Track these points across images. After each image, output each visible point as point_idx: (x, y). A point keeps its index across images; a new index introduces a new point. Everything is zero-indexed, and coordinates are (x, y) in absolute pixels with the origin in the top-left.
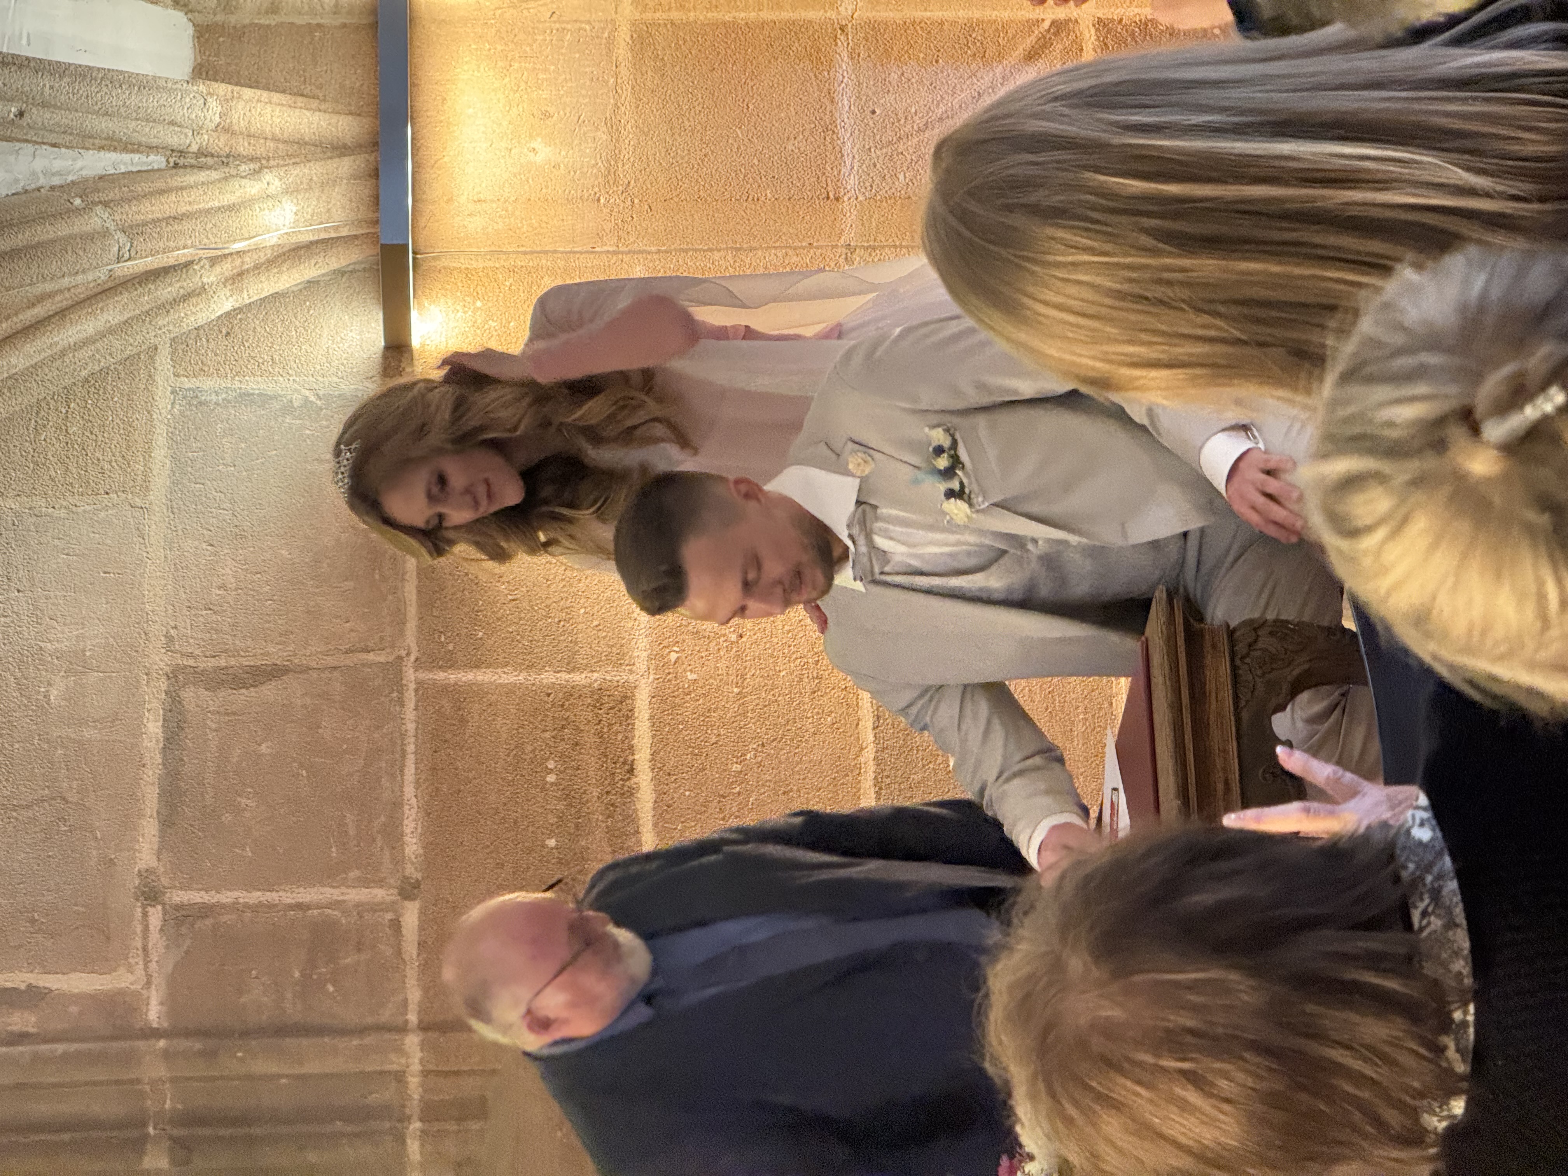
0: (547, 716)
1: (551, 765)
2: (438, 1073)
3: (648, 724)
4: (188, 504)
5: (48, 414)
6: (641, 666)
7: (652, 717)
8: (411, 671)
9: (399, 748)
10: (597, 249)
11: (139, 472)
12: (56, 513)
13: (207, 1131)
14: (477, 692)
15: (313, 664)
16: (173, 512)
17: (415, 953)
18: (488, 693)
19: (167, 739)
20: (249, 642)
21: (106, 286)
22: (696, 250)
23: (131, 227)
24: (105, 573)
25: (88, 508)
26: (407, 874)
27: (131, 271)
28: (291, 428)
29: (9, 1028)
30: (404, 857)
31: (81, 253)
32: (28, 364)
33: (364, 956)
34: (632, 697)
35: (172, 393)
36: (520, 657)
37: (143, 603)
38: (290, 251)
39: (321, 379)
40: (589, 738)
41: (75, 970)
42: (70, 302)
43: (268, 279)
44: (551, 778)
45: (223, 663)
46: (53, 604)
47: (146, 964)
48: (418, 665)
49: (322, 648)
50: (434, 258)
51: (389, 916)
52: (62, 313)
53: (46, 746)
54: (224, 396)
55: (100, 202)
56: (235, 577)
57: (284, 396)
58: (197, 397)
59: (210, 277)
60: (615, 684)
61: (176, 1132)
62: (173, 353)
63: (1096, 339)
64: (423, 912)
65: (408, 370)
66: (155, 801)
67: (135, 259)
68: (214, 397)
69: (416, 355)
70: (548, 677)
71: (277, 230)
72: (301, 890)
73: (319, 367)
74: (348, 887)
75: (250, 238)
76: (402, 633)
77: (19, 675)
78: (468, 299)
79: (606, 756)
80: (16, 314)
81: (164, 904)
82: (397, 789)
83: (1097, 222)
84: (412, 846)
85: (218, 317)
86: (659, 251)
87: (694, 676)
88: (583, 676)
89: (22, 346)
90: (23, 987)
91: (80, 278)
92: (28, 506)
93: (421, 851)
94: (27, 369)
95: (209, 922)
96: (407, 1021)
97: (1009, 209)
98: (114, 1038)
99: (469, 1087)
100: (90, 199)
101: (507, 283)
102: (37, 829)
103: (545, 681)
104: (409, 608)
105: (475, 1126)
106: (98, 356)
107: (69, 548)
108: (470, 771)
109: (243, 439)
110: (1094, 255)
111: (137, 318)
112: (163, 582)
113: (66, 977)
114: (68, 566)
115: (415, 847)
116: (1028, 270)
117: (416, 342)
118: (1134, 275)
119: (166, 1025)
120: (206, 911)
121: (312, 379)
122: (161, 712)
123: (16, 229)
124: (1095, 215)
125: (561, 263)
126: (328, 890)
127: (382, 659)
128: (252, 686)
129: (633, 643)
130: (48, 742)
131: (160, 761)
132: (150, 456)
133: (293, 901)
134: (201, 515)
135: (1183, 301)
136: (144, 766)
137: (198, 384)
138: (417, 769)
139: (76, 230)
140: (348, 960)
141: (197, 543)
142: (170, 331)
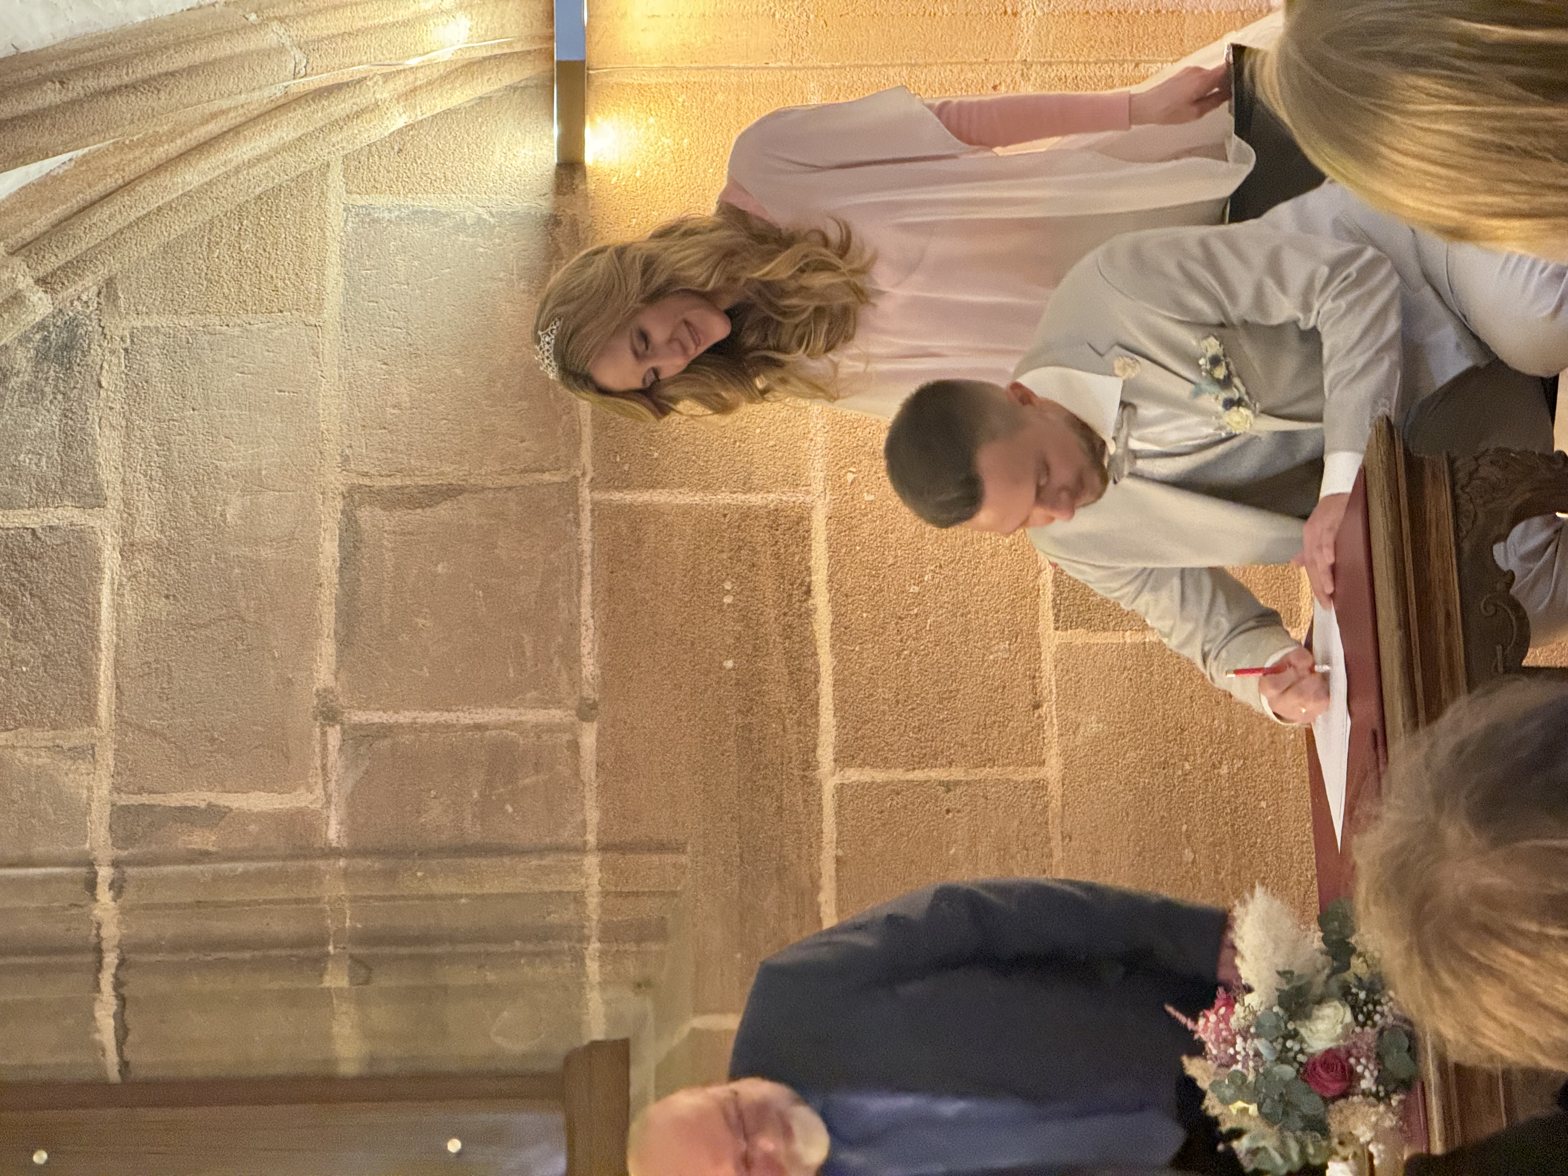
0: (723, 537)
1: (728, 586)
2: (619, 894)
3: (825, 545)
4: (362, 322)
5: (221, 231)
6: (818, 487)
7: (828, 539)
8: (587, 491)
9: (575, 569)
10: (771, 65)
11: (313, 291)
12: (229, 331)
13: (387, 950)
14: (653, 512)
15: (489, 484)
16: (347, 331)
17: (593, 774)
18: (663, 514)
19: (343, 559)
20: (425, 462)
21: (280, 102)
22: (870, 66)
23: (306, 43)
24: (280, 391)
25: (262, 326)
26: (584, 694)
27: (307, 88)
28: (464, 246)
29: (190, 847)
30: (581, 679)
31: (258, 70)
32: (202, 181)
33: (543, 777)
34: (809, 519)
35: (345, 210)
36: (697, 477)
37: (318, 422)
38: (464, 66)
39: (494, 196)
40: (766, 559)
41: (254, 789)
42: (243, 119)
43: (441, 95)
44: (728, 600)
45: (398, 482)
46: (228, 422)
47: (326, 782)
48: (594, 486)
49: (498, 468)
50: (606, 74)
51: (567, 737)
52: (235, 130)
53: (222, 566)
54: (397, 213)
55: (276, 18)
56: (410, 396)
57: (457, 213)
58: (369, 214)
59: (384, 93)
60: (792, 504)
61: (359, 951)
62: (345, 170)
63: (1454, 187)
64: (600, 734)
65: (581, 187)
66: (333, 621)
67: (311, 75)
68: (386, 215)
69: (589, 173)
70: (724, 498)
71: (452, 45)
72: (480, 710)
73: (491, 185)
74: (526, 708)
75: (425, 54)
76: (577, 453)
77: (195, 494)
78: (641, 116)
79: (783, 577)
80: (191, 131)
81: (342, 724)
82: (574, 610)
83: (1459, 69)
84: (589, 667)
85: (391, 134)
86: (833, 67)
87: (872, 497)
88: (760, 496)
89: (197, 163)
90: (203, 805)
91: (256, 95)
92: (202, 324)
93: (598, 672)
94: (202, 186)
95: (387, 743)
96: (585, 843)
97: (1369, 56)
98: (294, 857)
99: (650, 908)
100: (265, 15)
101: (680, 100)
102: (215, 648)
103: (721, 502)
104: (584, 429)
105: (655, 947)
106: (272, 173)
107: (243, 366)
108: (647, 591)
109: (418, 258)
110: (1457, 104)
111: (310, 135)
112: (338, 401)
113: (245, 796)
114: (243, 384)
115: (592, 668)
116: (1387, 119)
117: (589, 159)
118: (1498, 124)
119: (345, 844)
120: (386, 731)
121: (485, 196)
122: (337, 532)
123: (193, 45)
124: (1458, 63)
125: (734, 79)
126: (504, 711)
127: (557, 479)
128: (428, 505)
129: (809, 464)
130: (225, 561)
131: (336, 581)
132: (324, 274)
133: (471, 722)
134: (375, 334)
135: (1548, 150)
136: (321, 585)
137: (370, 202)
138: (593, 590)
139: (252, 46)
140: (527, 781)
141: (371, 362)
142: (343, 148)
